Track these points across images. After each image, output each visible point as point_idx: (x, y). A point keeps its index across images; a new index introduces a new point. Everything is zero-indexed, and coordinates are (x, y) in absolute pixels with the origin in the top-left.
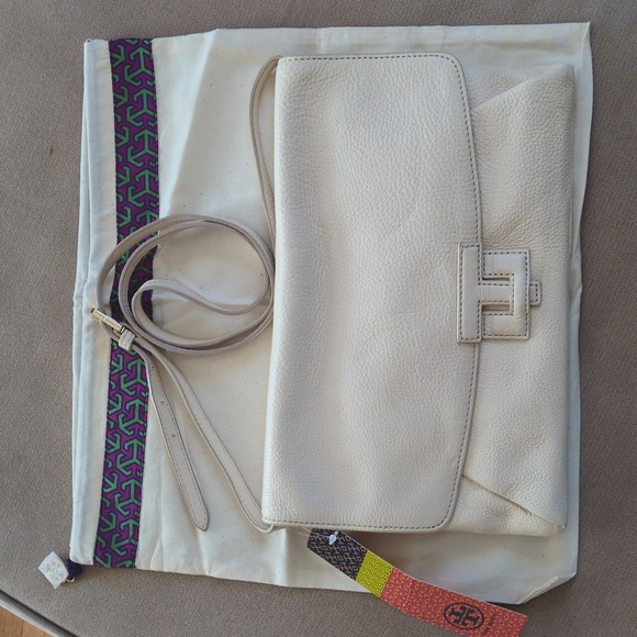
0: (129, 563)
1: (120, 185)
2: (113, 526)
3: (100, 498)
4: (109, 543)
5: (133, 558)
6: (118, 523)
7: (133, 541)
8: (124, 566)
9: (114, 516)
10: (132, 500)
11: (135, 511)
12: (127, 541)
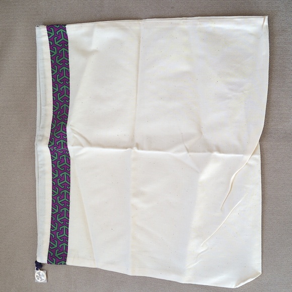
0: (63, 262)
1: (54, 92)
2: (56, 246)
3: (50, 234)
4: (54, 253)
5: (65, 260)
6: (58, 245)
7: (65, 253)
8: (61, 264)
9: (56, 242)
10: (64, 234)
11: (66, 240)
12: (62, 253)
